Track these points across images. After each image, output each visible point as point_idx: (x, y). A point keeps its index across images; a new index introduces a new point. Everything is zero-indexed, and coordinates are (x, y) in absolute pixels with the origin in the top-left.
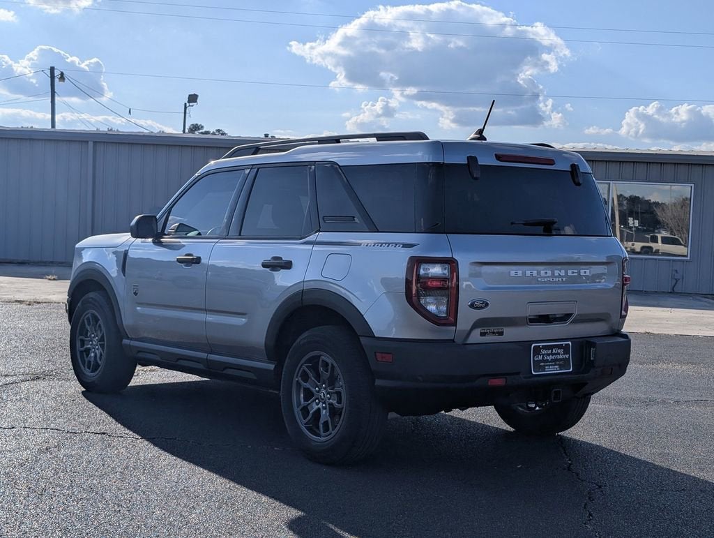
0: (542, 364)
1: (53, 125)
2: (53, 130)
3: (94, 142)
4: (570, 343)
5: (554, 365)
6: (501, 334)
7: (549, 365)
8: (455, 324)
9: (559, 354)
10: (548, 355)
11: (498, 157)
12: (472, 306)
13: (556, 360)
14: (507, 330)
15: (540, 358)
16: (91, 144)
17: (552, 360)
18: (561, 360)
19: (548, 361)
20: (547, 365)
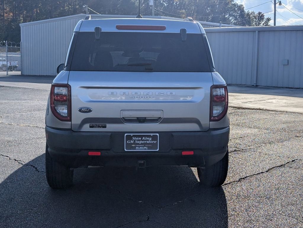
0: (133, 145)
1: (275, 24)
2: (275, 26)
3: (258, 31)
4: (158, 134)
5: (143, 147)
6: (105, 127)
7: (139, 147)
8: (70, 120)
9: (148, 140)
10: (139, 140)
11: (118, 27)
12: (80, 111)
13: (146, 144)
14: (108, 125)
15: (132, 142)
16: (257, 32)
17: (142, 144)
18: (150, 144)
19: (138, 144)
20: (137, 147)
